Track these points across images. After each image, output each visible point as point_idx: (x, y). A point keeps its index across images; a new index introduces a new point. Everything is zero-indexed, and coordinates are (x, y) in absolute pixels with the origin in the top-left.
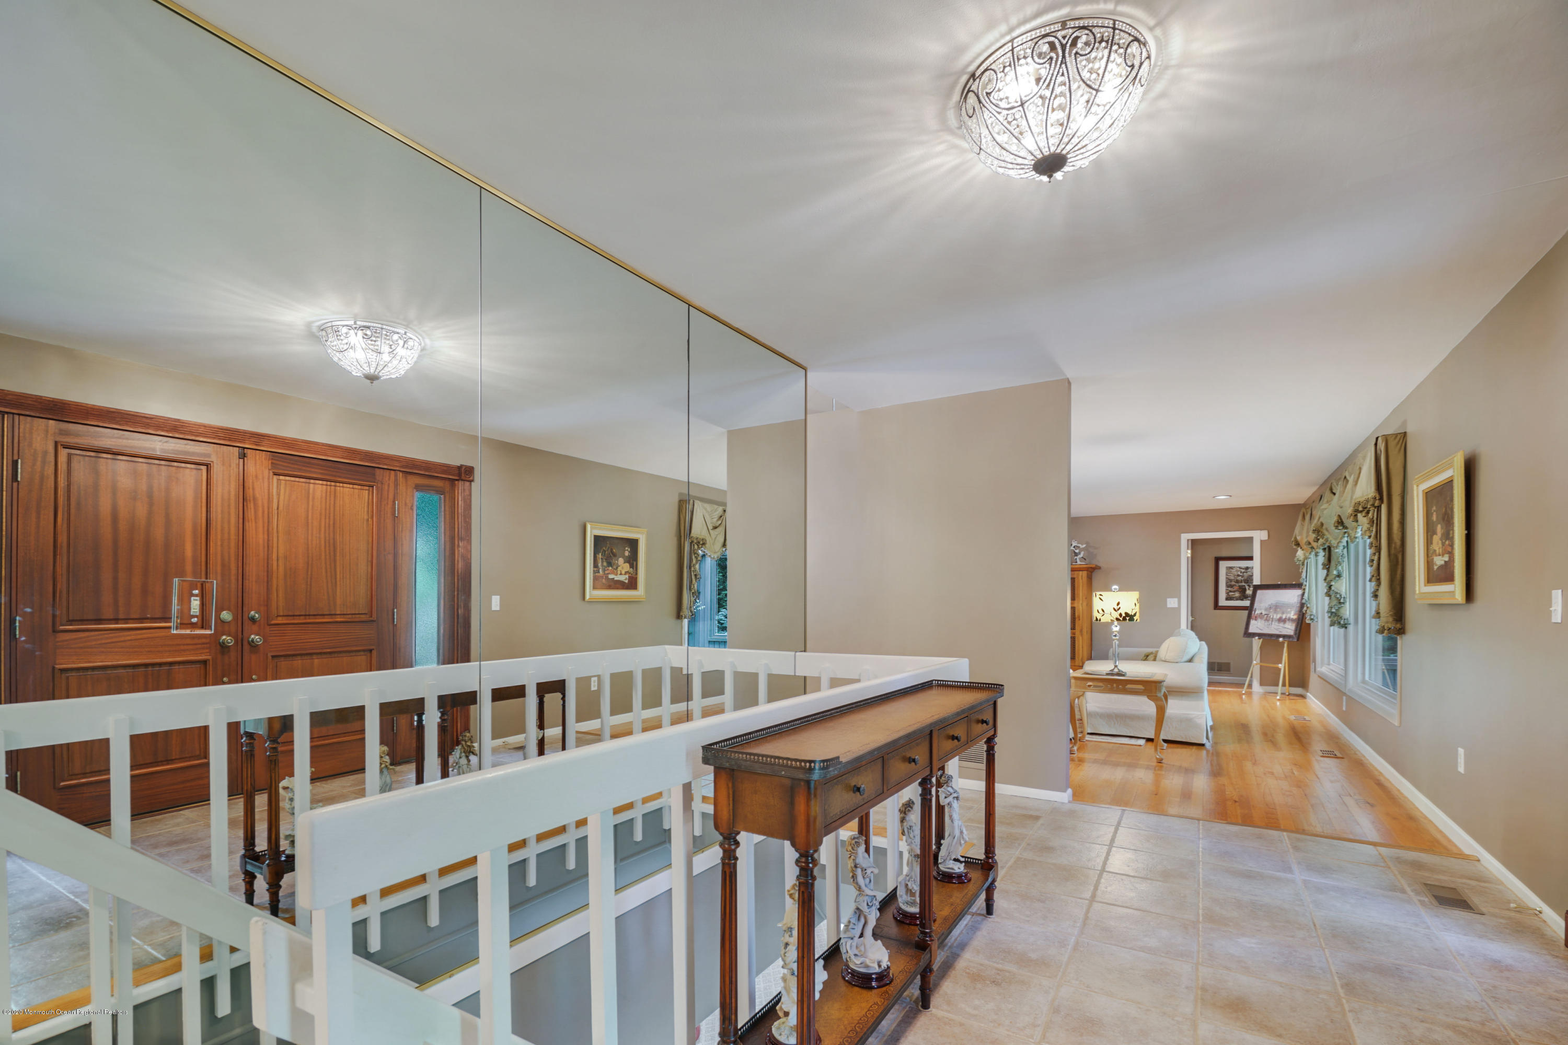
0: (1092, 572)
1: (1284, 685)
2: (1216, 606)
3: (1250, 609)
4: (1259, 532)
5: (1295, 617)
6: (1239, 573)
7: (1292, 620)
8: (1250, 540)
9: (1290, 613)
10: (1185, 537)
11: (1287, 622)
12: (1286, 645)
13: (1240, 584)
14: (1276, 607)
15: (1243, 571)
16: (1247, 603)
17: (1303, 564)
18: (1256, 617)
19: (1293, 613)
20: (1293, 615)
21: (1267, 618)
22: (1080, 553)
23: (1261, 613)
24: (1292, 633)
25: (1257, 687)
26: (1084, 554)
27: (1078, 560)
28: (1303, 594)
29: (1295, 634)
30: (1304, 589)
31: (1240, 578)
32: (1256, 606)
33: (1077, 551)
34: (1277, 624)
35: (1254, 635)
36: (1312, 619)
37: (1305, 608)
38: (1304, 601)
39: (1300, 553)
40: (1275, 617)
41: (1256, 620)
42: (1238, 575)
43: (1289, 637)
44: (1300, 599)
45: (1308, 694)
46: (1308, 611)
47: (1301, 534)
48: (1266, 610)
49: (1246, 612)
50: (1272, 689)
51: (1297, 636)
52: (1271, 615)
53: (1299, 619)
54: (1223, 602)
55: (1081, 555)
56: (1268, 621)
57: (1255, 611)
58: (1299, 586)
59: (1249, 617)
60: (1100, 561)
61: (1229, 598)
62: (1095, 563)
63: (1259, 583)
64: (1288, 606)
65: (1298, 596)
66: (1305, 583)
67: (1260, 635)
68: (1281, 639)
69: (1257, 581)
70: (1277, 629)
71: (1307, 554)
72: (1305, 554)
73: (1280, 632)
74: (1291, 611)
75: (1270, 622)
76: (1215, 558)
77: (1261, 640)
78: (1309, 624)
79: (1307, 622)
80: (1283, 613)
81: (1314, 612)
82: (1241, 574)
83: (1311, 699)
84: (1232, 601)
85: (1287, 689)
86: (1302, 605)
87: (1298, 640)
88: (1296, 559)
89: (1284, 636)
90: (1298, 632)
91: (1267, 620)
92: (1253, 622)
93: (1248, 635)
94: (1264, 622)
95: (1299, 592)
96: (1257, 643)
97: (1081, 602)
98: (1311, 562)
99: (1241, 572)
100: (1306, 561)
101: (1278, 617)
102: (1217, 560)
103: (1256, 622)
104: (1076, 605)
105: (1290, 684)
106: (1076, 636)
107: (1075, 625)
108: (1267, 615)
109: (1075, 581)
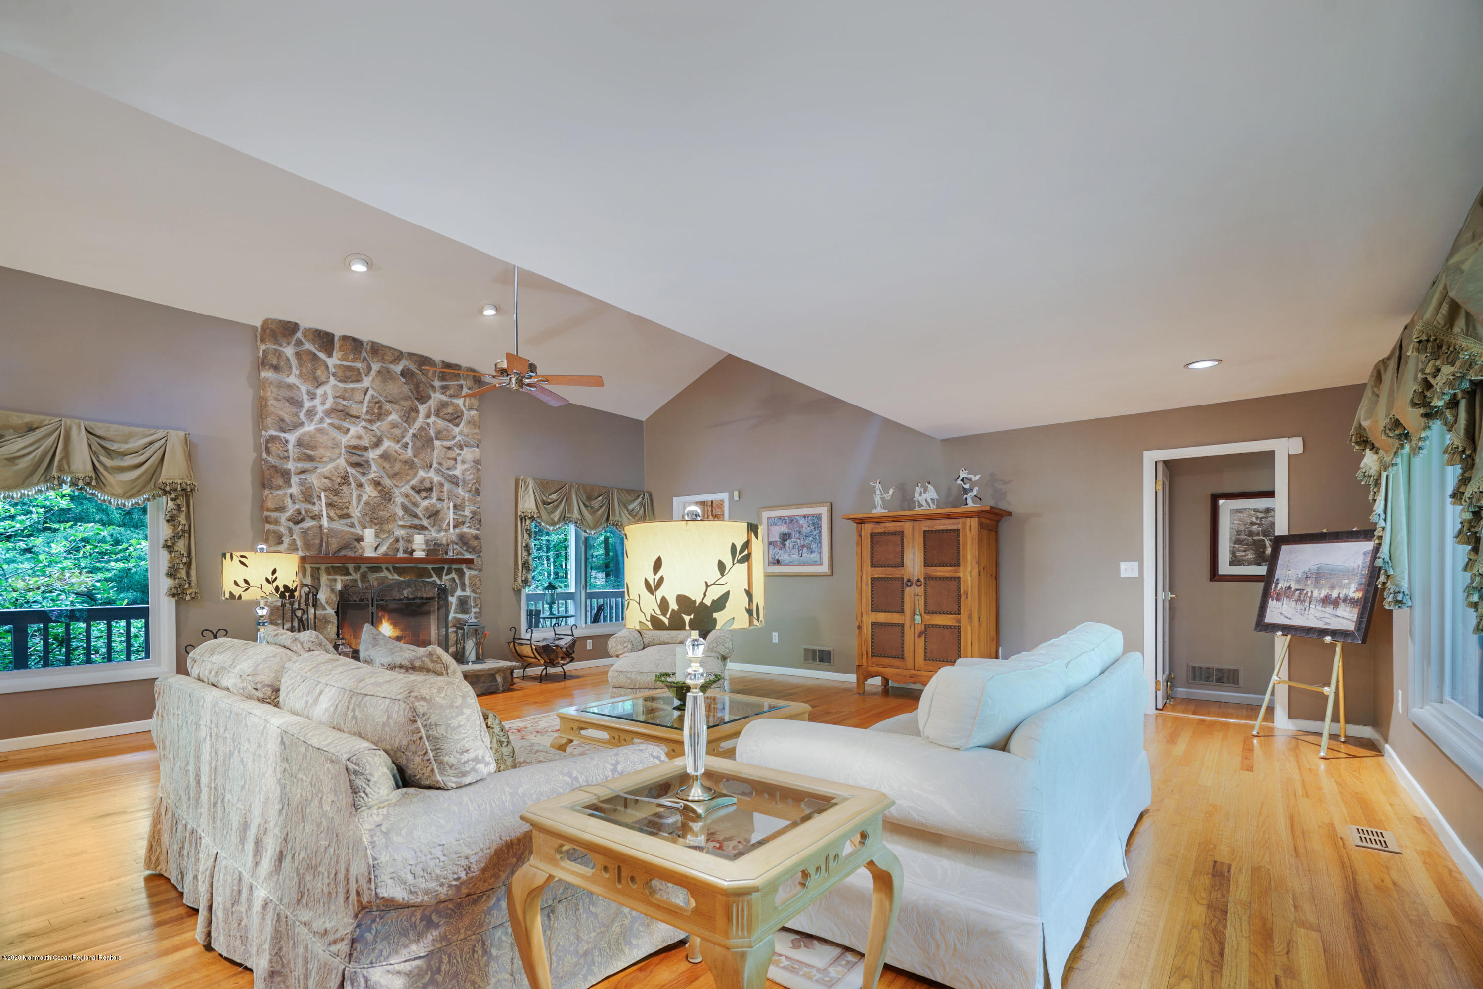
0: (998, 521)
1: (1335, 719)
2: (1214, 575)
3: (1268, 580)
4: (1284, 440)
5: (1359, 595)
6: (1254, 519)
7: (1352, 602)
8: (1270, 456)
9: (1347, 586)
10: (1151, 457)
11: (1342, 604)
12: (1338, 650)
13: (1256, 538)
14: (1318, 576)
15: (1260, 515)
16: (1262, 570)
17: (1377, 483)
18: (1278, 595)
19: (1353, 587)
20: (1353, 591)
21: (1301, 597)
22: (971, 490)
23: (1289, 588)
24: (1351, 627)
25: (1282, 722)
26: (978, 492)
27: (970, 501)
28: (1377, 549)
29: (1358, 628)
30: (1380, 538)
31: (1255, 528)
32: (1279, 573)
33: (967, 486)
34: (1319, 607)
35: (1275, 627)
36: (1398, 603)
37: (1382, 578)
38: (1379, 562)
39: (1370, 461)
40: (1316, 594)
41: (1278, 600)
42: (1252, 524)
43: (1345, 634)
44: (1368, 559)
45: (1387, 746)
46: (1388, 584)
47: (1371, 413)
48: (1298, 581)
49: (1261, 585)
50: (1311, 725)
51: (1362, 633)
52: (1309, 590)
53: (1365, 598)
54: (1225, 568)
55: (975, 492)
56: (1303, 602)
57: (1277, 584)
58: (1367, 533)
59: (1266, 596)
60: (1015, 502)
61: (1235, 562)
62: (1002, 506)
63: (1285, 532)
64: (1347, 573)
65: (1365, 554)
66: (1382, 523)
67: (1287, 629)
68: (1328, 639)
69: (1282, 528)
70: (1320, 619)
71: (1387, 459)
72: (1381, 461)
73: (1326, 623)
74: (1349, 583)
75: (1307, 604)
76: (1212, 495)
77: (1289, 637)
78: (1390, 612)
79: (1387, 607)
80: (1332, 588)
81: (1405, 586)
82: (1258, 521)
83: (1391, 757)
84: (1242, 567)
85: (1341, 728)
86: (1374, 572)
87: (1364, 642)
88: (1359, 474)
89: (1334, 633)
90: (1364, 625)
91: (1299, 600)
92: (1272, 604)
93: (1264, 627)
94: (1294, 604)
95: (1369, 546)
96: (1281, 642)
97: (969, 569)
98: (1396, 475)
99: (1257, 518)
100: (1384, 475)
101: (1322, 596)
102: (1215, 498)
103: (1279, 604)
104: (961, 574)
105: (1347, 721)
106: (962, 624)
107: (959, 607)
108: (1301, 590)
109: (959, 536)
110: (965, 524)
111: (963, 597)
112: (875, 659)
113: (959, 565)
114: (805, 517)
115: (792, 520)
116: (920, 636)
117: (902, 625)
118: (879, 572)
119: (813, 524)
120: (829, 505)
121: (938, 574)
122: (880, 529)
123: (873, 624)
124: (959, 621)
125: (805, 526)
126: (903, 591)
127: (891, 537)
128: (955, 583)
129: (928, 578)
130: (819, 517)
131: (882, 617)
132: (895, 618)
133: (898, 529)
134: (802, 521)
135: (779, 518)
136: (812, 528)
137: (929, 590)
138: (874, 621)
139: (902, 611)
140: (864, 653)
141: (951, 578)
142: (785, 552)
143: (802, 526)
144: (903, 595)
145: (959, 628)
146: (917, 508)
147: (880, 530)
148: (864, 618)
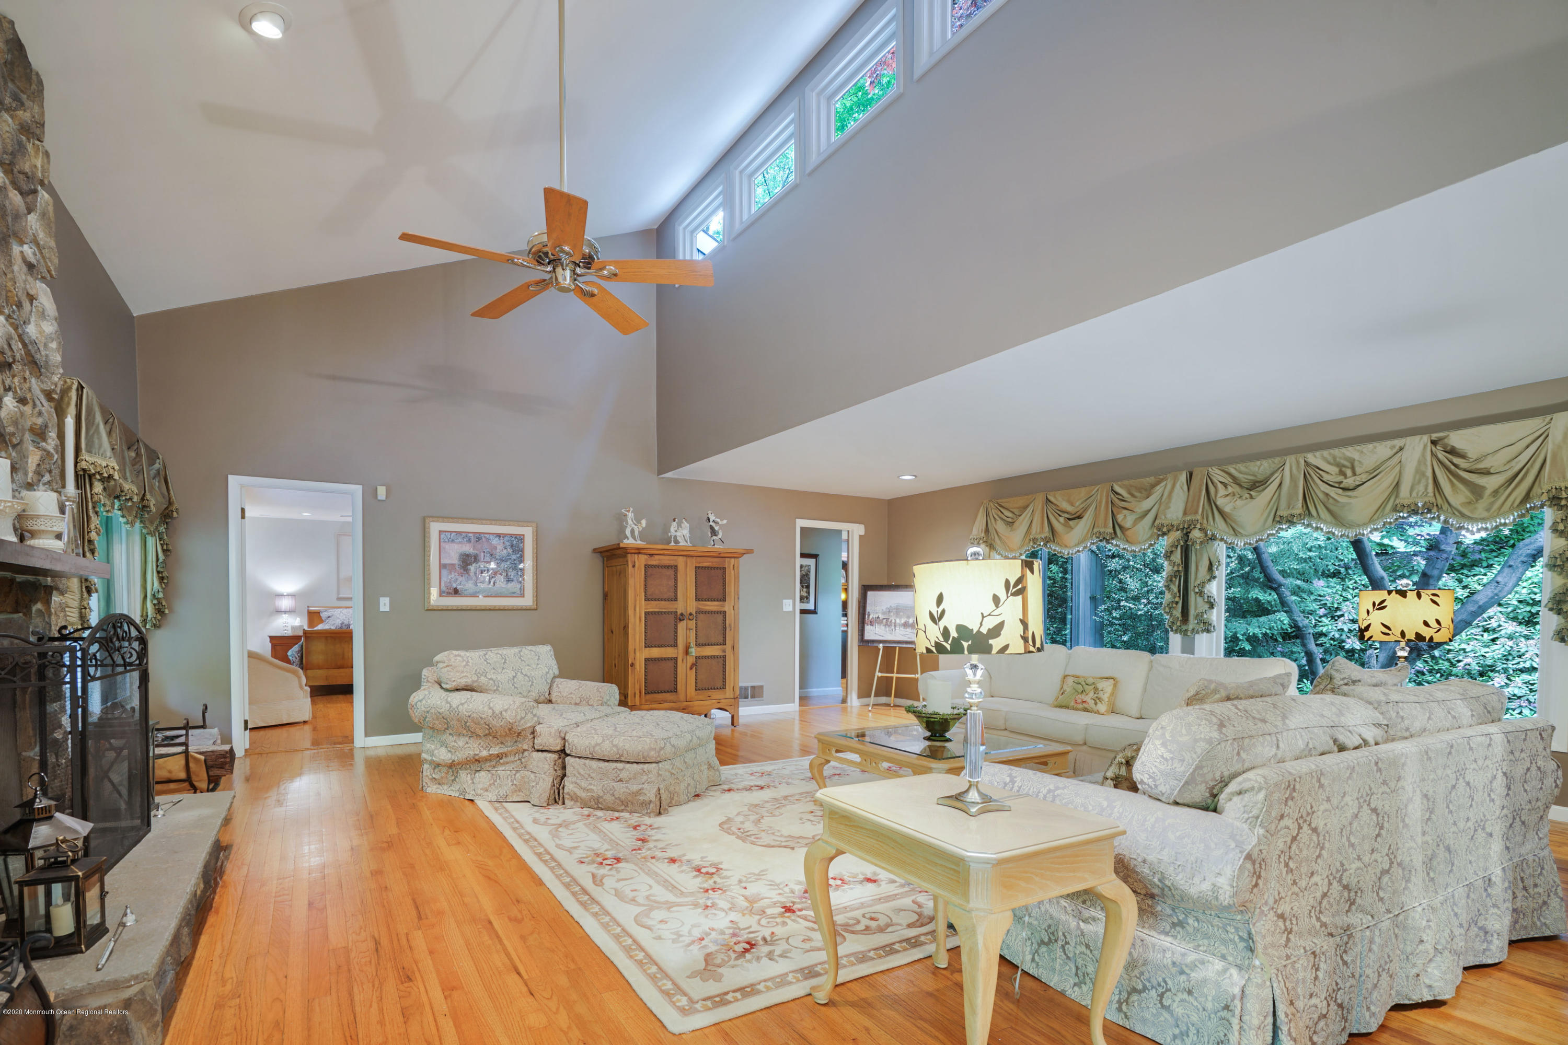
3: (861, 613)
4: (857, 526)
10: (799, 524)
18: (871, 622)
21: (888, 623)
23: (879, 618)
27: (717, 542)
32: (869, 609)
33: (717, 528)
34: (902, 629)
35: (872, 643)
40: (898, 621)
41: (872, 625)
48: (883, 613)
52: (893, 619)
56: (890, 626)
57: (869, 616)
59: (862, 623)
68: (912, 646)
70: (904, 635)
75: (893, 628)
91: (886, 625)
92: (868, 628)
93: (864, 643)
94: (884, 627)
97: (732, 604)
101: (902, 622)
103: (873, 628)
104: (726, 609)
105: (895, 697)
106: (727, 654)
107: (725, 638)
108: (887, 619)
109: (724, 573)
110: (729, 563)
111: (728, 630)
112: (649, 696)
113: (724, 600)
114: (499, 536)
115: (479, 537)
116: (691, 668)
117: (676, 659)
118: (654, 607)
119: (512, 546)
120: (534, 525)
121: (708, 608)
122: (654, 561)
123: (646, 660)
124: (724, 651)
125: (500, 547)
126: (676, 626)
127: (664, 571)
128: (720, 617)
129: (699, 612)
130: (521, 538)
131: (656, 652)
132: (668, 652)
133: (672, 563)
134: (495, 541)
135: (459, 533)
136: (510, 551)
137: (699, 623)
138: (648, 657)
139: (675, 645)
140: (637, 692)
141: (718, 612)
142: (468, 580)
143: (496, 548)
144: (676, 629)
145: (724, 657)
146: (673, 543)
147: (654, 563)
148: (638, 654)
